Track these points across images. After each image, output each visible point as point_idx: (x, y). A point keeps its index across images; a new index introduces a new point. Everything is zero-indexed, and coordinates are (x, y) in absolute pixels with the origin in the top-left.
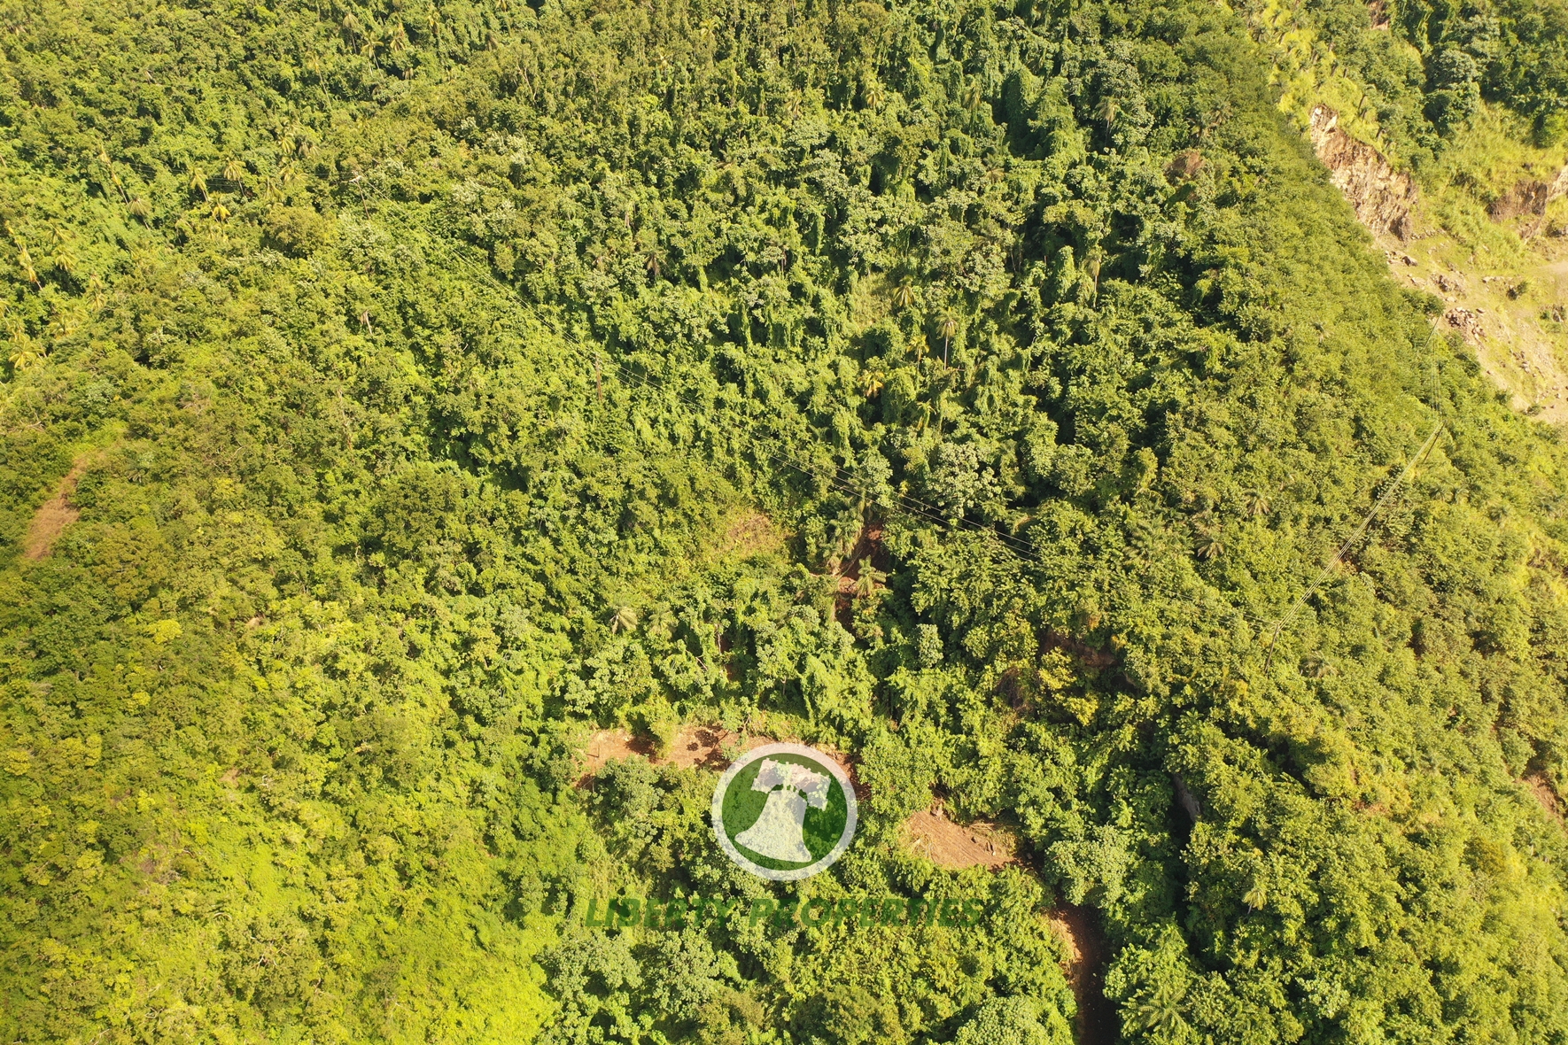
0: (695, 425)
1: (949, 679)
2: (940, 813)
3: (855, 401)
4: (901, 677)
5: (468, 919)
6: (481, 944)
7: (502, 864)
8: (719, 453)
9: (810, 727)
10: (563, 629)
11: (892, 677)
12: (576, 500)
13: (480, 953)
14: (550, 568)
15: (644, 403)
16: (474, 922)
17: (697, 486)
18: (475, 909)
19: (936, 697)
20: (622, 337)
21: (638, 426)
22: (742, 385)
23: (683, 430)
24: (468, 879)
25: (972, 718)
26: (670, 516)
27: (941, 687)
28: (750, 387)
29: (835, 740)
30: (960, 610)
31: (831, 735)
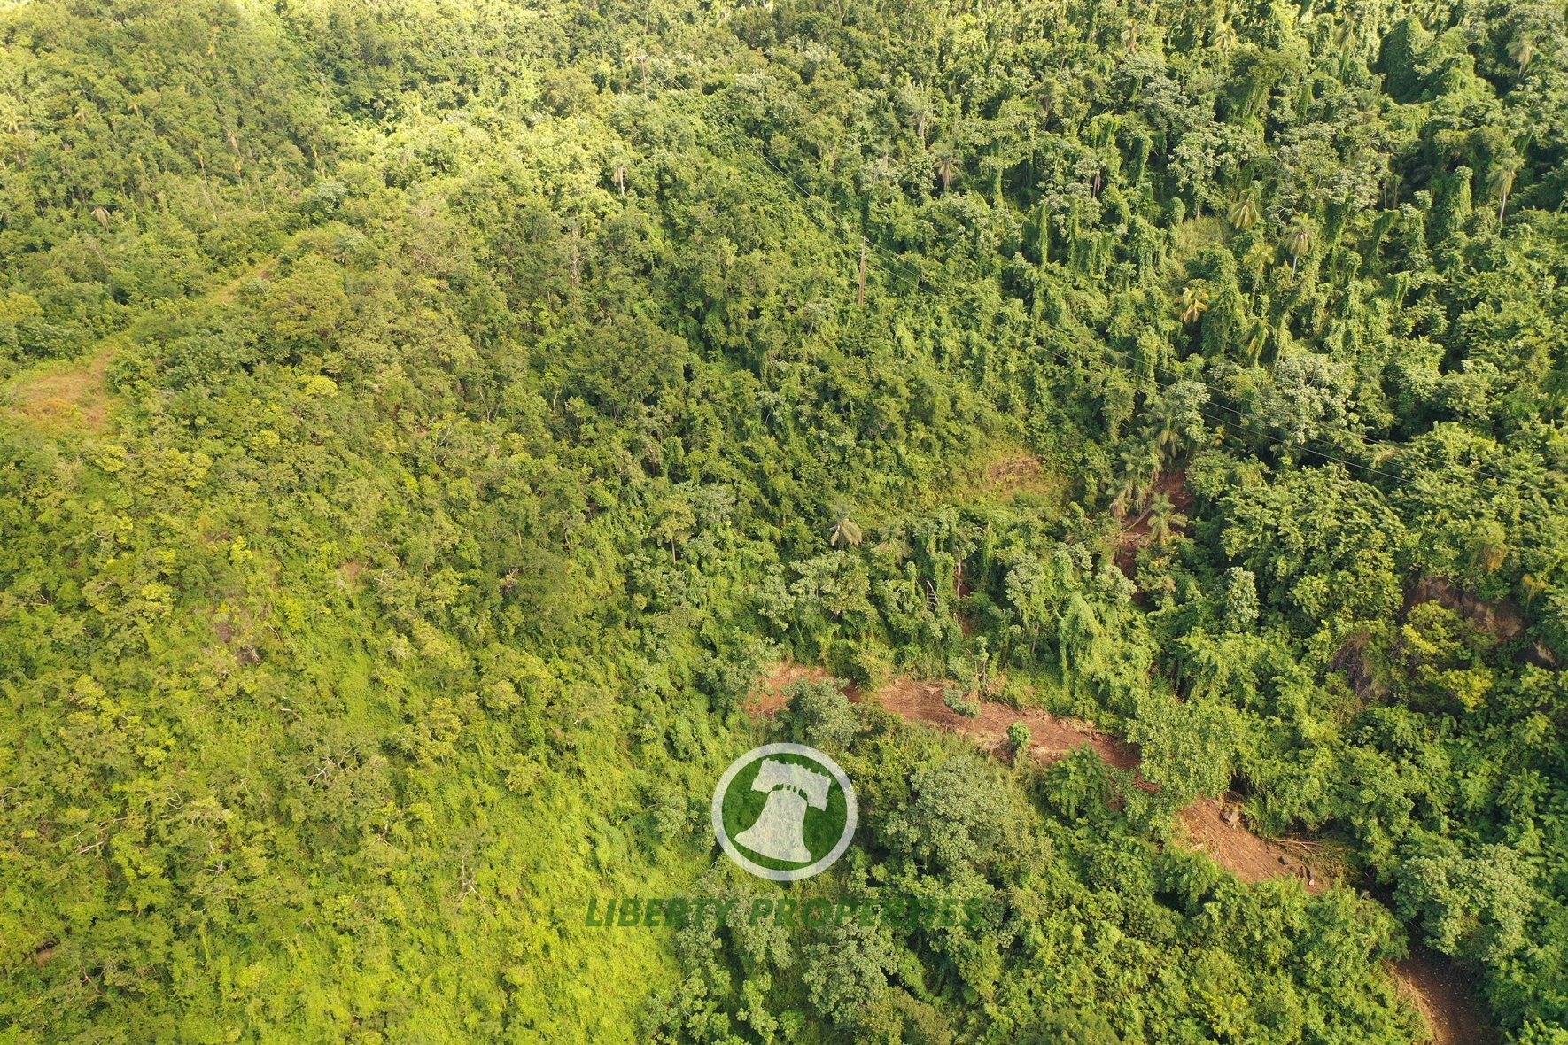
0: (967, 344)
1: (1264, 646)
2: (1234, 819)
3: (1168, 326)
4: (1195, 640)
5: (587, 831)
6: (597, 864)
7: (643, 778)
8: (990, 377)
9: (1063, 696)
10: (771, 539)
11: (1183, 639)
12: (814, 395)
13: (592, 876)
14: (769, 465)
15: (910, 312)
16: (594, 835)
17: (959, 405)
18: (598, 820)
19: (1243, 669)
20: (897, 237)
21: (899, 333)
22: (1029, 304)
23: (950, 344)
24: (599, 781)
25: (1297, 697)
26: (921, 432)
27: (1252, 654)
28: (1039, 305)
29: (1095, 715)
30: (1289, 554)
31: (1090, 708)
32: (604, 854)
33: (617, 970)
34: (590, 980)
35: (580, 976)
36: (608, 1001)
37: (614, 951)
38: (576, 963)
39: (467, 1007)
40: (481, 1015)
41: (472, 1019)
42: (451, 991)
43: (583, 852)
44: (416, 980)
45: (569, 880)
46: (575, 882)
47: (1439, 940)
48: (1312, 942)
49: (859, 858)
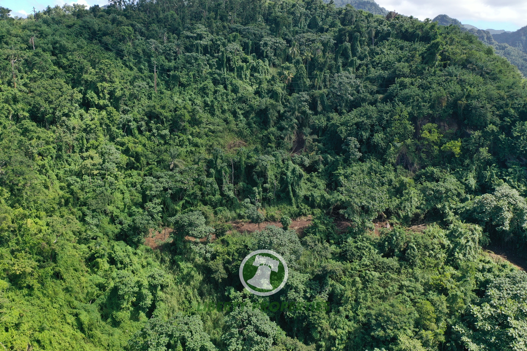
7: (100, 280)
8: (217, 113)
9: (294, 208)
12: (146, 118)
13: (79, 335)
15: (178, 94)
16: (75, 311)
28: (230, 87)
29: (310, 212)
30: (365, 130)
31: (308, 210)
32: (84, 317)
43: (69, 321)
45: (65, 338)
46: (68, 339)
47: (503, 225)
48: (454, 248)
49: (232, 291)
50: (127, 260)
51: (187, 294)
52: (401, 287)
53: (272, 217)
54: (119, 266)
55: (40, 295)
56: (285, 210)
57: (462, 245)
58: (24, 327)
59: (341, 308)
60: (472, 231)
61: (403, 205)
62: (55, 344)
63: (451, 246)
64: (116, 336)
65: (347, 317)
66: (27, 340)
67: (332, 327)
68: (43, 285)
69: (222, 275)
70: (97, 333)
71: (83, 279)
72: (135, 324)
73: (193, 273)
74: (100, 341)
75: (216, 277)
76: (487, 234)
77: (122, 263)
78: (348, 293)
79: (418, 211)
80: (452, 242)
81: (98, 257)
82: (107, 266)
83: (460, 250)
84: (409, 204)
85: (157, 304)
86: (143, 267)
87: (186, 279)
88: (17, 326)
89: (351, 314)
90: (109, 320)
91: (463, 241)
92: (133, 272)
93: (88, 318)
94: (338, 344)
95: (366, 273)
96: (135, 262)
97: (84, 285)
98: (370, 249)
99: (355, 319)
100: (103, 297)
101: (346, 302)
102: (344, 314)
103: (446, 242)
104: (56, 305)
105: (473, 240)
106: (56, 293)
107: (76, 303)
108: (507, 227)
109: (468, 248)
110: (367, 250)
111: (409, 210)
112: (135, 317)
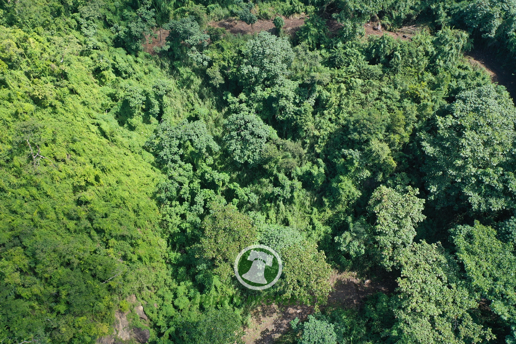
6: (104, 134)
7: (110, 90)
9: (288, 5)
13: (104, 140)
16: (96, 121)
31: (301, 7)
32: (105, 127)
33: (137, 181)
34: (125, 187)
35: (120, 187)
36: (139, 195)
37: (131, 173)
38: (115, 182)
39: (65, 220)
40: (75, 222)
41: (71, 225)
42: (52, 215)
43: (93, 130)
44: (28, 216)
45: (94, 145)
46: (96, 145)
47: (490, 32)
48: (437, 55)
49: (230, 95)
50: (130, 70)
51: (189, 97)
52: (381, 93)
53: (265, 14)
54: (124, 75)
55: (64, 112)
56: (278, 7)
57: (445, 53)
58: (60, 139)
59: (325, 112)
60: (458, 38)
61: (398, 4)
62: (87, 151)
63: (435, 53)
64: (134, 139)
65: (330, 119)
66: (65, 150)
67: (316, 128)
68: (63, 102)
69: (220, 81)
70: (119, 137)
71: (95, 91)
72: (148, 126)
73: (192, 77)
74: (122, 144)
75: (214, 83)
76: (472, 40)
77: (126, 72)
78: (333, 100)
79: (412, 11)
80: (436, 48)
81: (104, 70)
82: (113, 77)
83: (443, 57)
84: (404, 3)
85: (164, 110)
86: (146, 73)
87: (186, 83)
88: (54, 141)
89: (334, 117)
90: (126, 125)
91: (447, 48)
92: (137, 79)
93: (108, 127)
94: (321, 142)
95: (351, 80)
96: (138, 70)
97: (97, 96)
98: (358, 55)
99: (336, 122)
100: (116, 107)
101: (330, 106)
102: (328, 117)
103: (431, 49)
104: (78, 119)
105: (457, 47)
106: (76, 109)
107: (95, 114)
108: (493, 35)
109: (450, 55)
110: (355, 56)
111: (402, 10)
112: (146, 121)
